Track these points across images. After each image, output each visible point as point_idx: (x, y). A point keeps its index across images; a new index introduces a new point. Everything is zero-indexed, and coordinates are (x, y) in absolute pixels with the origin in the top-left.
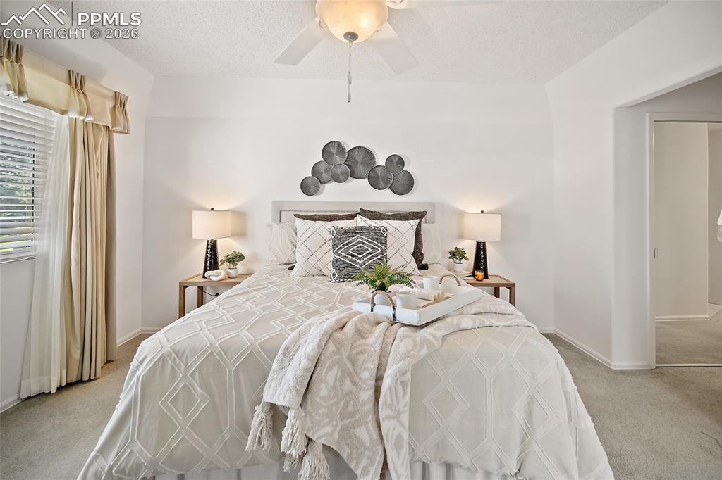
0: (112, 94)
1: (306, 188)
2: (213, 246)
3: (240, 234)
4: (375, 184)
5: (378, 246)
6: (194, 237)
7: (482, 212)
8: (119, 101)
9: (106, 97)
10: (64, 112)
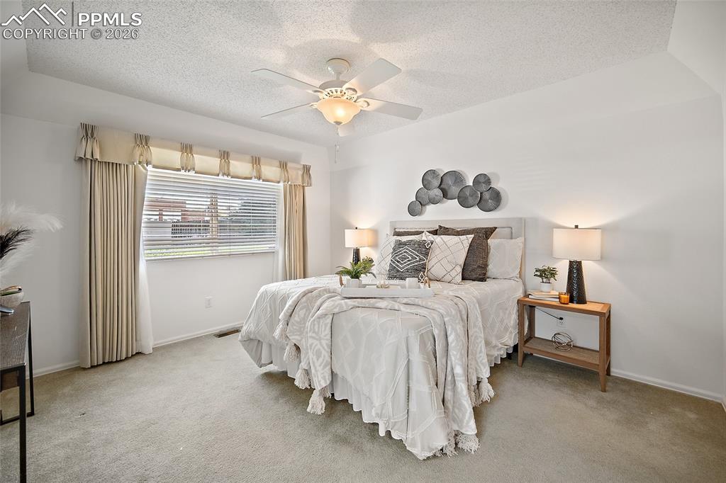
0: (302, 166)
1: (412, 211)
2: (357, 252)
3: (375, 245)
4: (464, 203)
5: (417, 256)
6: (346, 246)
7: (577, 227)
8: (307, 169)
9: (299, 169)
10: (279, 182)
